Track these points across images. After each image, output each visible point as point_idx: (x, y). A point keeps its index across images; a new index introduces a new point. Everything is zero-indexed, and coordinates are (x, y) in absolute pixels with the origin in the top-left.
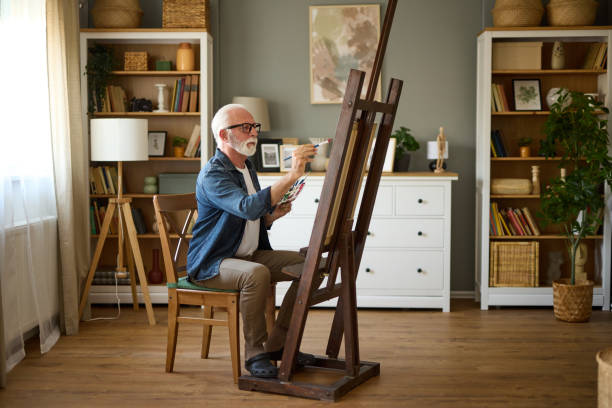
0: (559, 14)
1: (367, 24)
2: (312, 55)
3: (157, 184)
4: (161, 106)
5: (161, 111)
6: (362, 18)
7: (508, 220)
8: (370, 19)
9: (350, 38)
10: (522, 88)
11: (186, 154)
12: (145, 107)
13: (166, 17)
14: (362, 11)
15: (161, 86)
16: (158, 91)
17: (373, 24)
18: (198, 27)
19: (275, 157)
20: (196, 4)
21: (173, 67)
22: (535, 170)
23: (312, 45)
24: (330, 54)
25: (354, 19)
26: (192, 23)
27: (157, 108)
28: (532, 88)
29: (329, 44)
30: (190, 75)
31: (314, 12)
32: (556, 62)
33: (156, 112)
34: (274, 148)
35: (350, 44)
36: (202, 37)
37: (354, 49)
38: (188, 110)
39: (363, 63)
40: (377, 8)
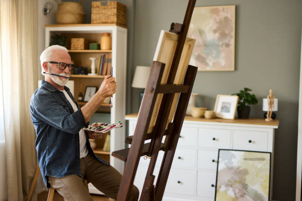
1: (226, 19)
4: (93, 71)
5: (93, 74)
6: (223, 15)
8: (229, 16)
9: (215, 28)
12: (82, 72)
13: (93, 17)
14: (223, 10)
15: (93, 60)
17: (230, 18)
18: (112, 23)
20: (111, 8)
25: (218, 15)
26: (109, 21)
27: (90, 73)
29: (201, 32)
30: (108, 53)
33: (90, 75)
35: (215, 31)
36: (113, 29)
37: (217, 35)
38: (106, 74)
39: (223, 44)
40: (233, 7)
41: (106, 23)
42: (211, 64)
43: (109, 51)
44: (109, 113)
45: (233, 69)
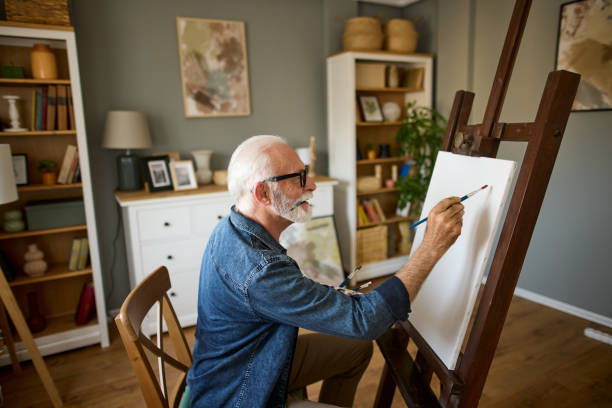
0: (395, 43)
1: (233, 40)
2: (183, 69)
3: (24, 219)
4: (15, 123)
5: (16, 129)
6: (228, 34)
7: (366, 211)
8: (236, 36)
9: (218, 52)
10: (367, 103)
11: (60, 180)
13: (11, 6)
14: (228, 27)
15: (12, 99)
16: (7, 104)
18: (60, 25)
19: (164, 174)
21: (28, 74)
22: (378, 169)
23: (182, 58)
24: (201, 67)
25: (221, 34)
26: (51, 19)
27: (9, 127)
28: (373, 103)
29: (199, 57)
30: (55, 85)
31: (182, 23)
32: (393, 82)
33: (8, 132)
34: (161, 165)
35: (219, 58)
36: (69, 37)
37: (222, 64)
38: (56, 128)
39: (232, 77)
40: (241, 25)
41: (45, 23)
42: (218, 105)
43: (65, 82)
44: (80, 198)
45: (248, 113)
